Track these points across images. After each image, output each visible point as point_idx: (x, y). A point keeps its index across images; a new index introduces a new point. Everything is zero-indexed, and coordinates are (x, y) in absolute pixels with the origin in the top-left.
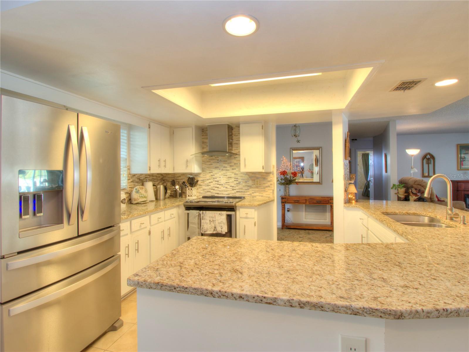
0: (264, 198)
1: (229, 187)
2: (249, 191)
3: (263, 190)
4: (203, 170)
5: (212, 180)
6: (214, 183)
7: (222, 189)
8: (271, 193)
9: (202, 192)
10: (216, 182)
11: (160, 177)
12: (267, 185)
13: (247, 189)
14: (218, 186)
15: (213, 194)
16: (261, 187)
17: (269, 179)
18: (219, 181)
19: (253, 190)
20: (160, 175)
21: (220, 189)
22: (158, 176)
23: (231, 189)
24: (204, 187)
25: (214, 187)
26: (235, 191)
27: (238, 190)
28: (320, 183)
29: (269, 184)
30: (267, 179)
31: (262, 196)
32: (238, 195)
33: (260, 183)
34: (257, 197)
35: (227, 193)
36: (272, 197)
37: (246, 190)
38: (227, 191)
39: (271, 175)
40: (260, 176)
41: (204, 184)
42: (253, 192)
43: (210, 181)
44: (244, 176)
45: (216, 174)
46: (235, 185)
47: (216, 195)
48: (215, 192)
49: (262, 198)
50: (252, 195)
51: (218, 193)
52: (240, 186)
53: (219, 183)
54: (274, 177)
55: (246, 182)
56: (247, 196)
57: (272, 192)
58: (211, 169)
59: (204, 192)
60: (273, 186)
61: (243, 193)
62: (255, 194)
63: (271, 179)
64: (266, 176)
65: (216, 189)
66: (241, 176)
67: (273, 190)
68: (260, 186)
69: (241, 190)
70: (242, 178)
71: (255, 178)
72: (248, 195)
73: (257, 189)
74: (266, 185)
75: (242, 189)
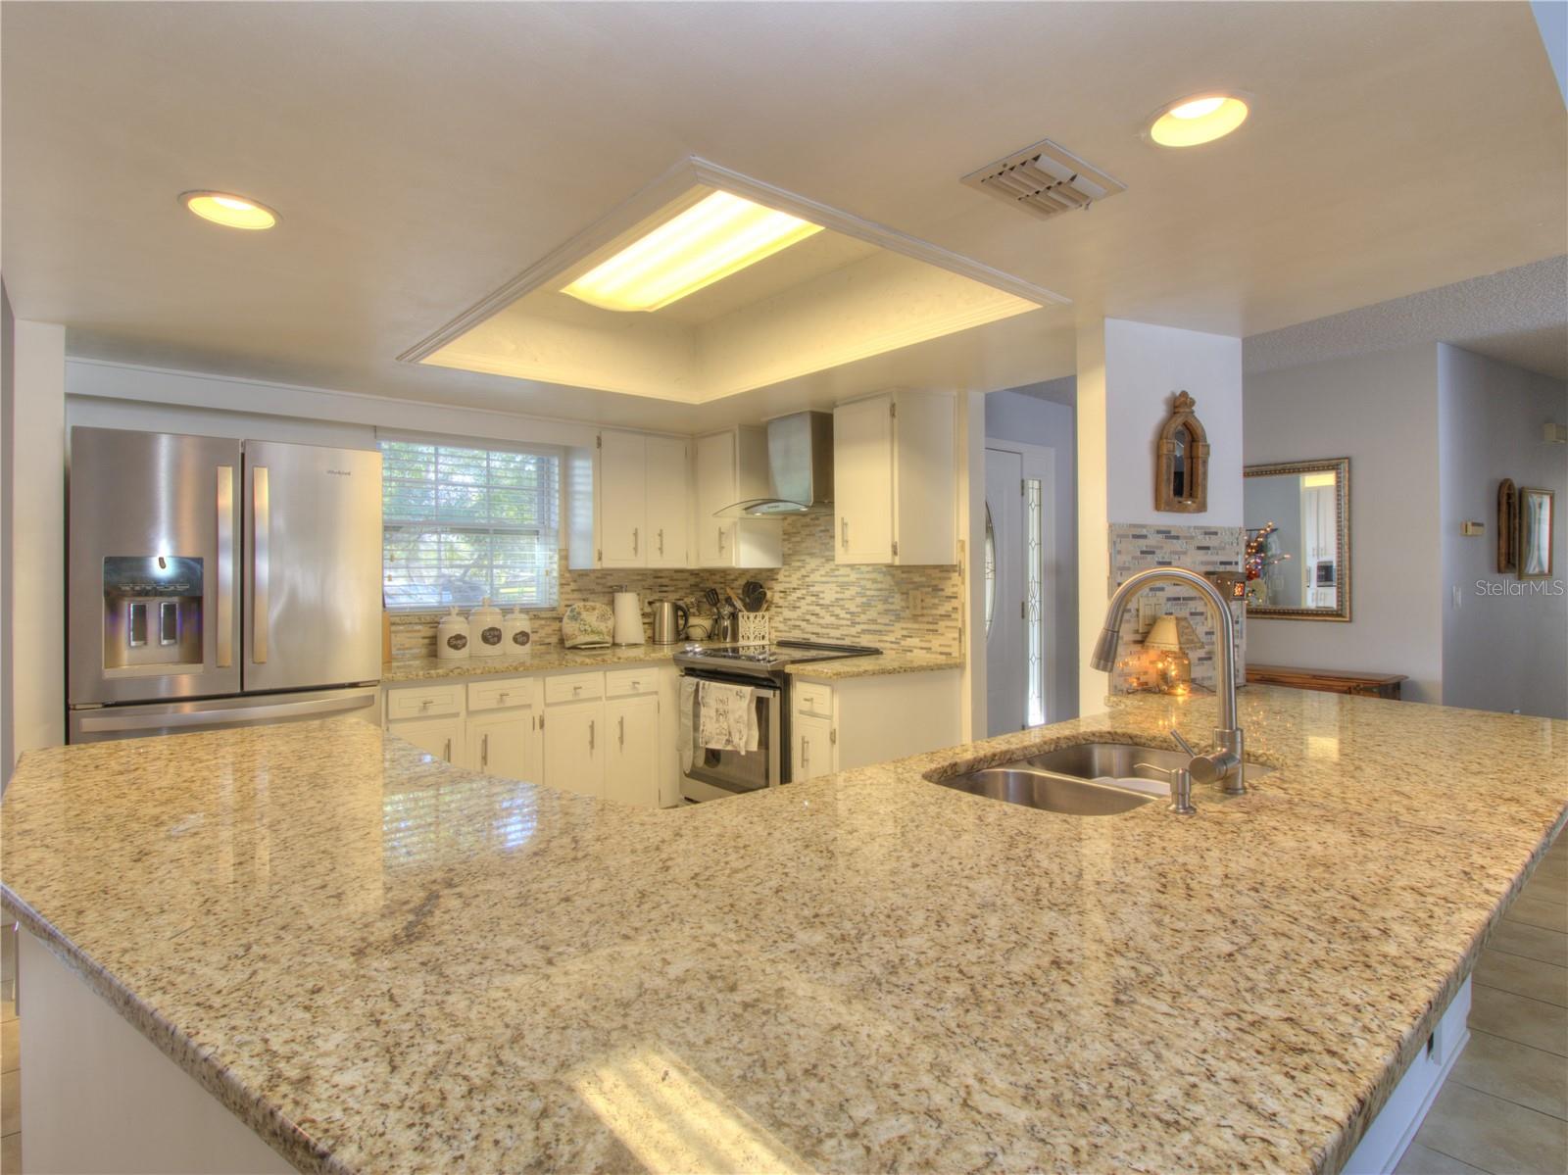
0: (933, 656)
1: (843, 614)
2: (892, 632)
3: (931, 627)
4: (786, 559)
5: (804, 592)
6: (810, 599)
7: (829, 619)
8: (954, 639)
9: (781, 627)
10: (814, 598)
11: (686, 580)
12: (943, 613)
13: (887, 621)
14: (817, 609)
15: (806, 636)
16: (926, 619)
17: (949, 591)
18: (821, 595)
19: (904, 626)
20: (686, 575)
21: (821, 621)
22: (676, 576)
23: (849, 623)
24: (787, 613)
25: (808, 612)
26: (859, 628)
27: (865, 627)
28: (1339, 615)
29: (947, 607)
30: (943, 590)
31: (928, 649)
32: (865, 641)
33: (924, 605)
34: (915, 651)
35: (836, 633)
36: (957, 655)
37: (886, 625)
38: (837, 627)
39: (955, 576)
40: (923, 579)
41: (786, 604)
42: (905, 633)
43: (799, 594)
44: (880, 577)
45: (813, 571)
46: (859, 610)
47: (814, 639)
48: (810, 628)
49: (928, 655)
50: (903, 643)
51: (817, 634)
52: (872, 614)
53: (821, 602)
54: (963, 583)
55: (885, 601)
56: (888, 645)
57: (957, 635)
58: (803, 558)
59: (786, 628)
60: (958, 616)
61: (877, 637)
62: (909, 642)
63: (955, 589)
64: (940, 578)
65: (813, 619)
66: (874, 581)
67: (961, 632)
68: (922, 615)
69: (873, 627)
70: (875, 586)
71: (911, 586)
72: (892, 642)
73: (916, 626)
74: (941, 611)
75: (874, 621)
